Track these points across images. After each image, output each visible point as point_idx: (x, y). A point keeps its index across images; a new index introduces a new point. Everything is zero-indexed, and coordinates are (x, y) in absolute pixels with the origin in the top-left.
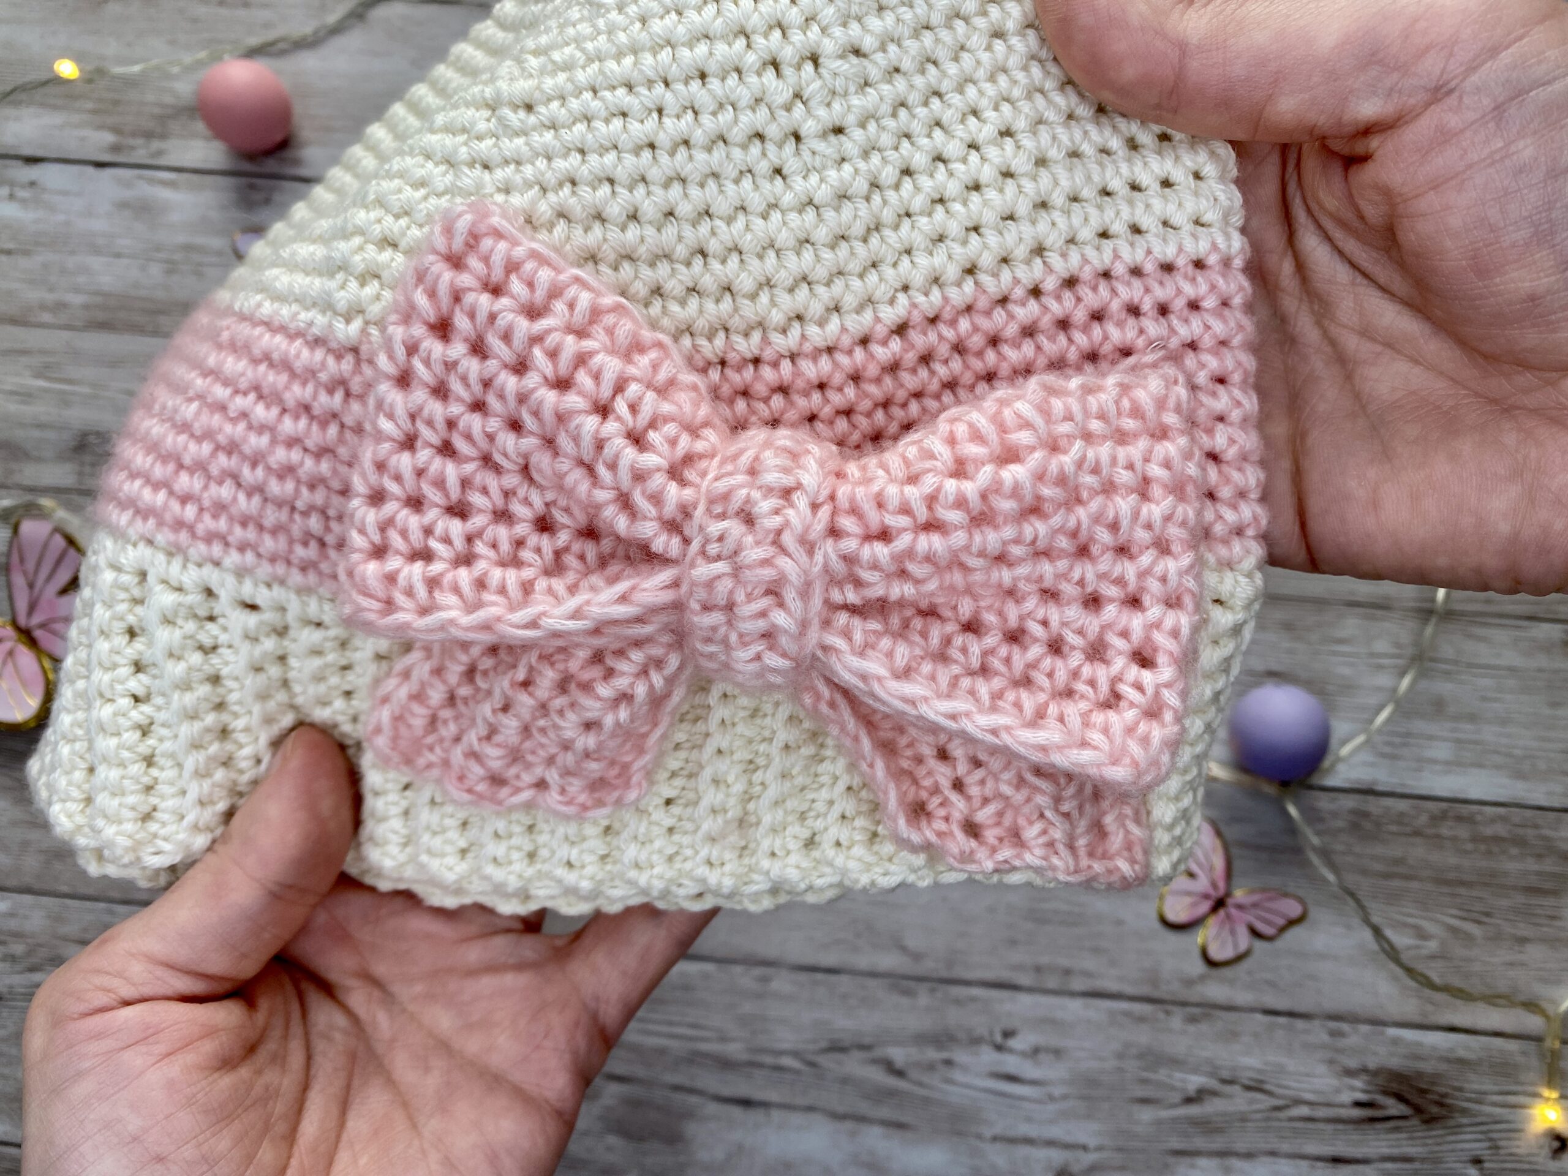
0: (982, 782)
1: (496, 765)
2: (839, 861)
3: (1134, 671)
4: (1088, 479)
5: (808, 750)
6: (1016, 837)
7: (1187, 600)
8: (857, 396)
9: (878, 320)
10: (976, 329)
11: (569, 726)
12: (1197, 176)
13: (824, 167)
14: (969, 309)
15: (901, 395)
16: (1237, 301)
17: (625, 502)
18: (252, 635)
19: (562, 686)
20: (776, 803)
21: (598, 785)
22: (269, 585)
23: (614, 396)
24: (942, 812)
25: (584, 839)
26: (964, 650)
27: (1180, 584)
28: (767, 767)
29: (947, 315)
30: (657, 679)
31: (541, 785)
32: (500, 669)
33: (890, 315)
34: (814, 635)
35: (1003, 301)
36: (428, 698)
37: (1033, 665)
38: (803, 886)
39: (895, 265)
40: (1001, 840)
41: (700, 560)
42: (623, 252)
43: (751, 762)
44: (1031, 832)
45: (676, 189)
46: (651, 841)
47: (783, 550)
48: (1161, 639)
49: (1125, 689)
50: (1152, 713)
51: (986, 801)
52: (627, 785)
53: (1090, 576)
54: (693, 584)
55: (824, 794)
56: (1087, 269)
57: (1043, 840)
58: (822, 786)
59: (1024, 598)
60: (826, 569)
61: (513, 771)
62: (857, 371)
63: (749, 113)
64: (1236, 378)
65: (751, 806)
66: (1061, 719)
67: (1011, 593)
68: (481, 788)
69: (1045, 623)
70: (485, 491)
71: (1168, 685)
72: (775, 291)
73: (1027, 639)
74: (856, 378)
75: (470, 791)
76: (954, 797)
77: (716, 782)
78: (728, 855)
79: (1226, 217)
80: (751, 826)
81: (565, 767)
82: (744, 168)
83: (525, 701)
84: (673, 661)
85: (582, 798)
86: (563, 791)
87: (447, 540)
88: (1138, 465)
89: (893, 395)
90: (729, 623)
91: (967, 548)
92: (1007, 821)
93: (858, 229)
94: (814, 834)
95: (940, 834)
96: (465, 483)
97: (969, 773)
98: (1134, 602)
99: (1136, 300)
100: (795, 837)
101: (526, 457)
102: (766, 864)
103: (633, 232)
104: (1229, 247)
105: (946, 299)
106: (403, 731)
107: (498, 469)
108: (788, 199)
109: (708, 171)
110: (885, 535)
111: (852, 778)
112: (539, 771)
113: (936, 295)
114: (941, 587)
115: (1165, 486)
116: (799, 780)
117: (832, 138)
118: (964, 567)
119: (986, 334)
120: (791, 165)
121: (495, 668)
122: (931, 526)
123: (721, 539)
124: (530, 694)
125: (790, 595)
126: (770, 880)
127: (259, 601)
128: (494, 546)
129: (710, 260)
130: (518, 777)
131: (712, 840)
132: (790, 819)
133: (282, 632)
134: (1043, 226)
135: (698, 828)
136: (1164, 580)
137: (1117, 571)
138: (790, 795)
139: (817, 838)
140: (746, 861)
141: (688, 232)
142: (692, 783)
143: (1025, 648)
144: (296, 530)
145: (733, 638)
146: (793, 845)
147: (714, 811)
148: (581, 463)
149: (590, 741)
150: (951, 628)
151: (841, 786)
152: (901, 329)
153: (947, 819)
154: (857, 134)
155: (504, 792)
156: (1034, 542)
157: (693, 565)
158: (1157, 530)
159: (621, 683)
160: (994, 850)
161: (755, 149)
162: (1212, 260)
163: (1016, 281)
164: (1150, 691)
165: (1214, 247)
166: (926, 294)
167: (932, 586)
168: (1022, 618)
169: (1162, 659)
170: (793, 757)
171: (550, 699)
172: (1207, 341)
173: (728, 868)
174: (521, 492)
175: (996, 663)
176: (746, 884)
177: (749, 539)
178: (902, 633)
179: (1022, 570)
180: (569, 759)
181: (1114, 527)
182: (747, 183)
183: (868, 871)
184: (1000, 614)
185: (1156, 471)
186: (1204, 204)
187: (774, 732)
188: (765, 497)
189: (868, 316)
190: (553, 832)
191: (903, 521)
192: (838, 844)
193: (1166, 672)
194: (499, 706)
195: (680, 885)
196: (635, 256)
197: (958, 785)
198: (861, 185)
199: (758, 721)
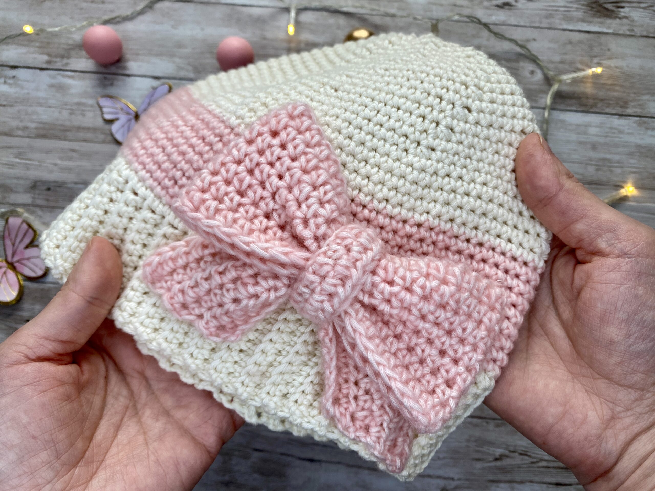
0: (365, 401)
1: (189, 300)
2: (293, 408)
3: (443, 387)
4: (465, 308)
5: (304, 358)
6: (367, 429)
7: (473, 372)
8: (392, 238)
9: (413, 217)
10: (443, 241)
11: (229, 296)
12: (538, 235)
13: (422, 158)
14: (444, 233)
15: (407, 247)
16: (533, 283)
17: (306, 222)
18: (128, 202)
19: (235, 281)
20: (281, 373)
21: (221, 328)
22: (146, 189)
23: (321, 185)
24: (345, 405)
25: (203, 348)
26: (391, 343)
27: (474, 365)
28: (285, 356)
29: (436, 230)
30: (273, 295)
31: (201, 316)
32: (213, 263)
33: (418, 218)
34: (346, 306)
35: (457, 237)
36: (177, 262)
37: (412, 364)
38: (273, 412)
39: (429, 203)
40: (361, 427)
41: (322, 255)
42: (341, 147)
43: (280, 351)
44: (374, 430)
45: (369, 137)
46: (226, 362)
47: (356, 267)
48: (459, 380)
49: (438, 391)
50: (444, 404)
51: (363, 409)
52: (233, 333)
53: (447, 343)
54: (315, 262)
55: (301, 379)
56: (488, 243)
57: (377, 434)
58: (301, 375)
59: (421, 337)
60: (364, 284)
61: (194, 305)
62: (397, 230)
63: (407, 126)
64: (520, 308)
65: (270, 369)
66: (414, 388)
67: (417, 332)
68: (177, 306)
69: (423, 351)
70: (255, 192)
71: (453, 398)
72: (384, 187)
73: (414, 353)
74: (395, 232)
75: (172, 305)
76: (352, 401)
77: (263, 352)
78: (251, 384)
79: (542, 254)
80: (266, 377)
81: (215, 314)
82: (396, 143)
83: (217, 279)
84: (283, 291)
85: (213, 330)
86: (207, 323)
87: (231, 200)
88: (482, 314)
89: (404, 246)
90: (320, 283)
91: (416, 305)
92: (367, 421)
93: (423, 183)
94: (288, 393)
95: (341, 414)
96: (250, 186)
97: (362, 395)
98: (456, 361)
99: (499, 263)
100: (281, 391)
101: (278, 189)
102: (264, 395)
103: (347, 141)
104: (539, 264)
105: (439, 225)
106: (159, 270)
107: (264, 188)
108: (404, 160)
109: (384, 137)
110: (391, 283)
111: (316, 378)
112: (203, 310)
113: (436, 222)
114: (397, 315)
115: (486, 327)
116: (294, 369)
117: (430, 150)
118: (410, 311)
119: (446, 244)
120: (411, 150)
121: (211, 262)
122: (409, 290)
123: (335, 251)
124: (221, 278)
125: (349, 284)
126: (262, 402)
127: (139, 192)
128: (247, 212)
129: (368, 165)
130: (194, 309)
131: (249, 374)
132: (282, 382)
133: (138, 209)
134: (482, 221)
135: (246, 366)
136: (470, 359)
137: (456, 347)
138: (288, 373)
139: (288, 396)
140: (257, 390)
141: (365, 151)
142: (253, 348)
143: (412, 356)
144: (170, 174)
145: (318, 289)
146: (278, 393)
147: (256, 363)
148: (297, 200)
149: (231, 307)
150: (390, 333)
151: (310, 379)
152: (419, 225)
153: (346, 409)
154: (439, 153)
155: (184, 312)
156: (437, 318)
157: (319, 255)
158: (477, 341)
159: (259, 289)
160: (357, 430)
161: (403, 139)
162: (531, 265)
163: (464, 233)
164: (446, 397)
165: (533, 260)
166: (434, 219)
167: (395, 312)
168: (416, 345)
169: (456, 387)
170: (298, 357)
171: (227, 283)
172: (516, 290)
173: (248, 389)
174: (268, 200)
175: (400, 355)
176: (251, 399)
177: (345, 257)
178: (375, 323)
179: (427, 325)
180: (218, 311)
181: (464, 330)
182: (394, 147)
183: (302, 418)
184: (410, 339)
185: (486, 320)
186: (537, 245)
187: (296, 343)
188: (358, 246)
189: (410, 214)
190: (193, 339)
191: (401, 282)
192: (296, 401)
193: (454, 393)
194: (205, 277)
195: (227, 386)
196: (343, 149)
197: (356, 398)
198: (431, 170)
199: (292, 336)
